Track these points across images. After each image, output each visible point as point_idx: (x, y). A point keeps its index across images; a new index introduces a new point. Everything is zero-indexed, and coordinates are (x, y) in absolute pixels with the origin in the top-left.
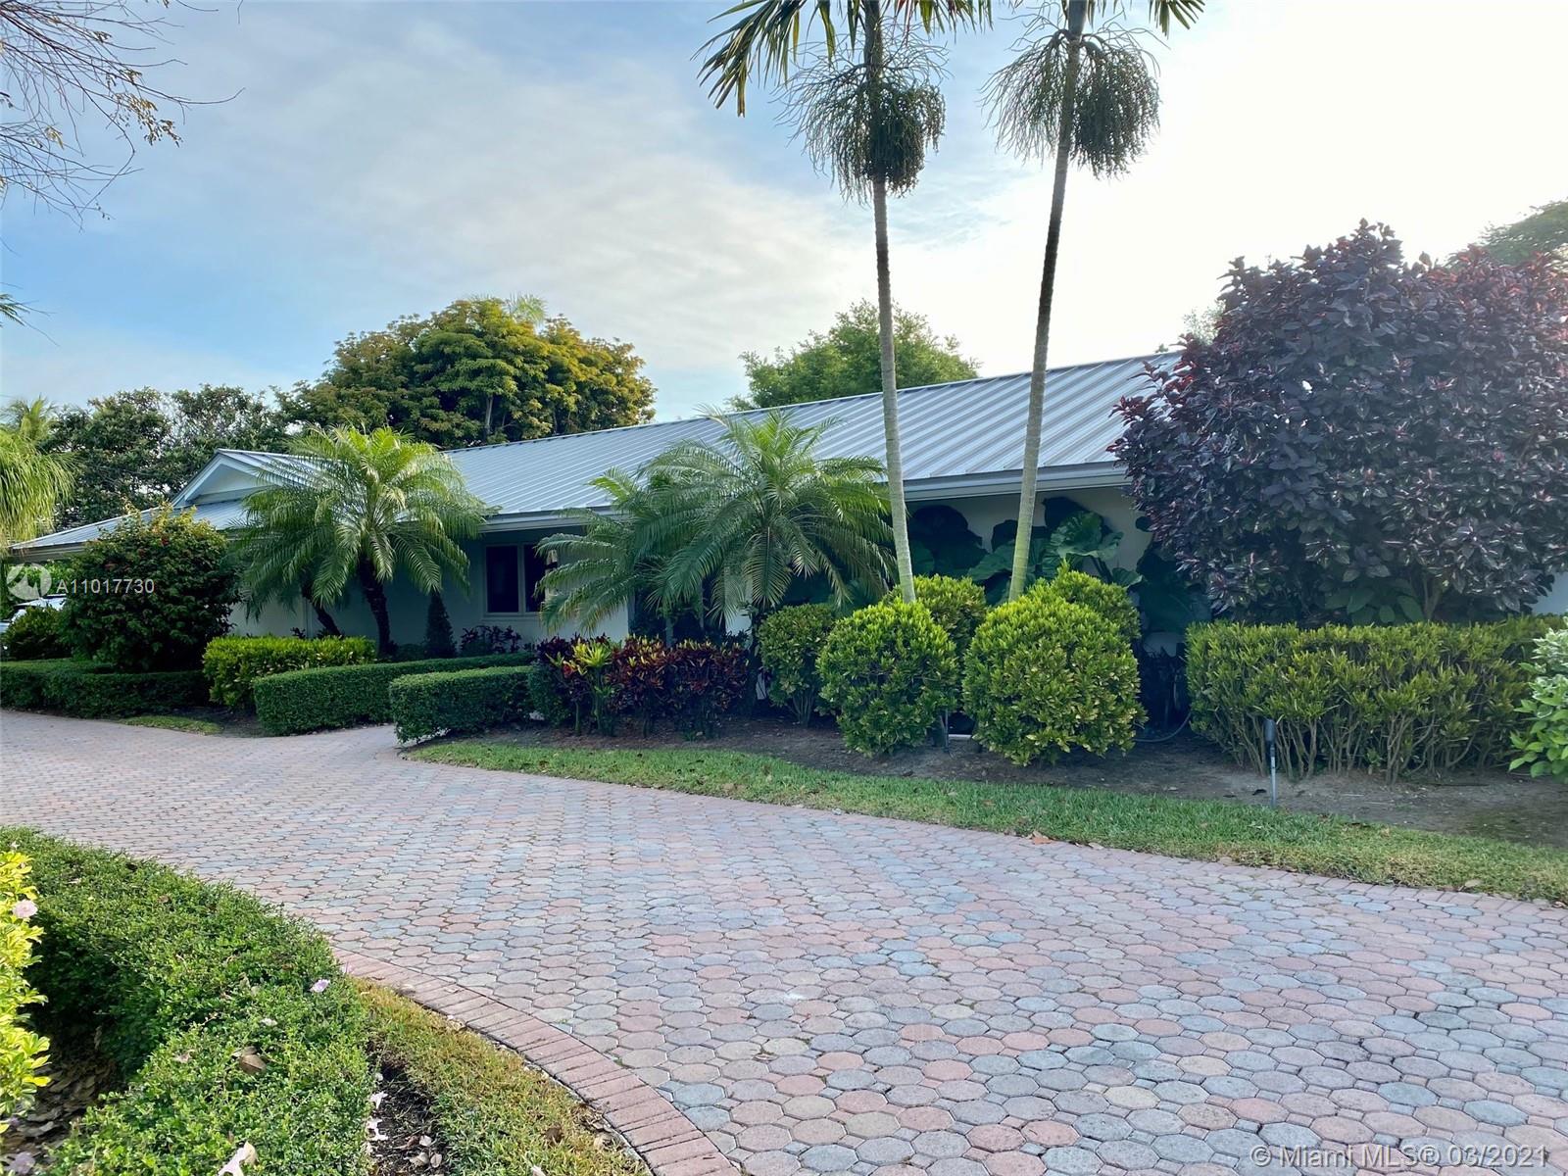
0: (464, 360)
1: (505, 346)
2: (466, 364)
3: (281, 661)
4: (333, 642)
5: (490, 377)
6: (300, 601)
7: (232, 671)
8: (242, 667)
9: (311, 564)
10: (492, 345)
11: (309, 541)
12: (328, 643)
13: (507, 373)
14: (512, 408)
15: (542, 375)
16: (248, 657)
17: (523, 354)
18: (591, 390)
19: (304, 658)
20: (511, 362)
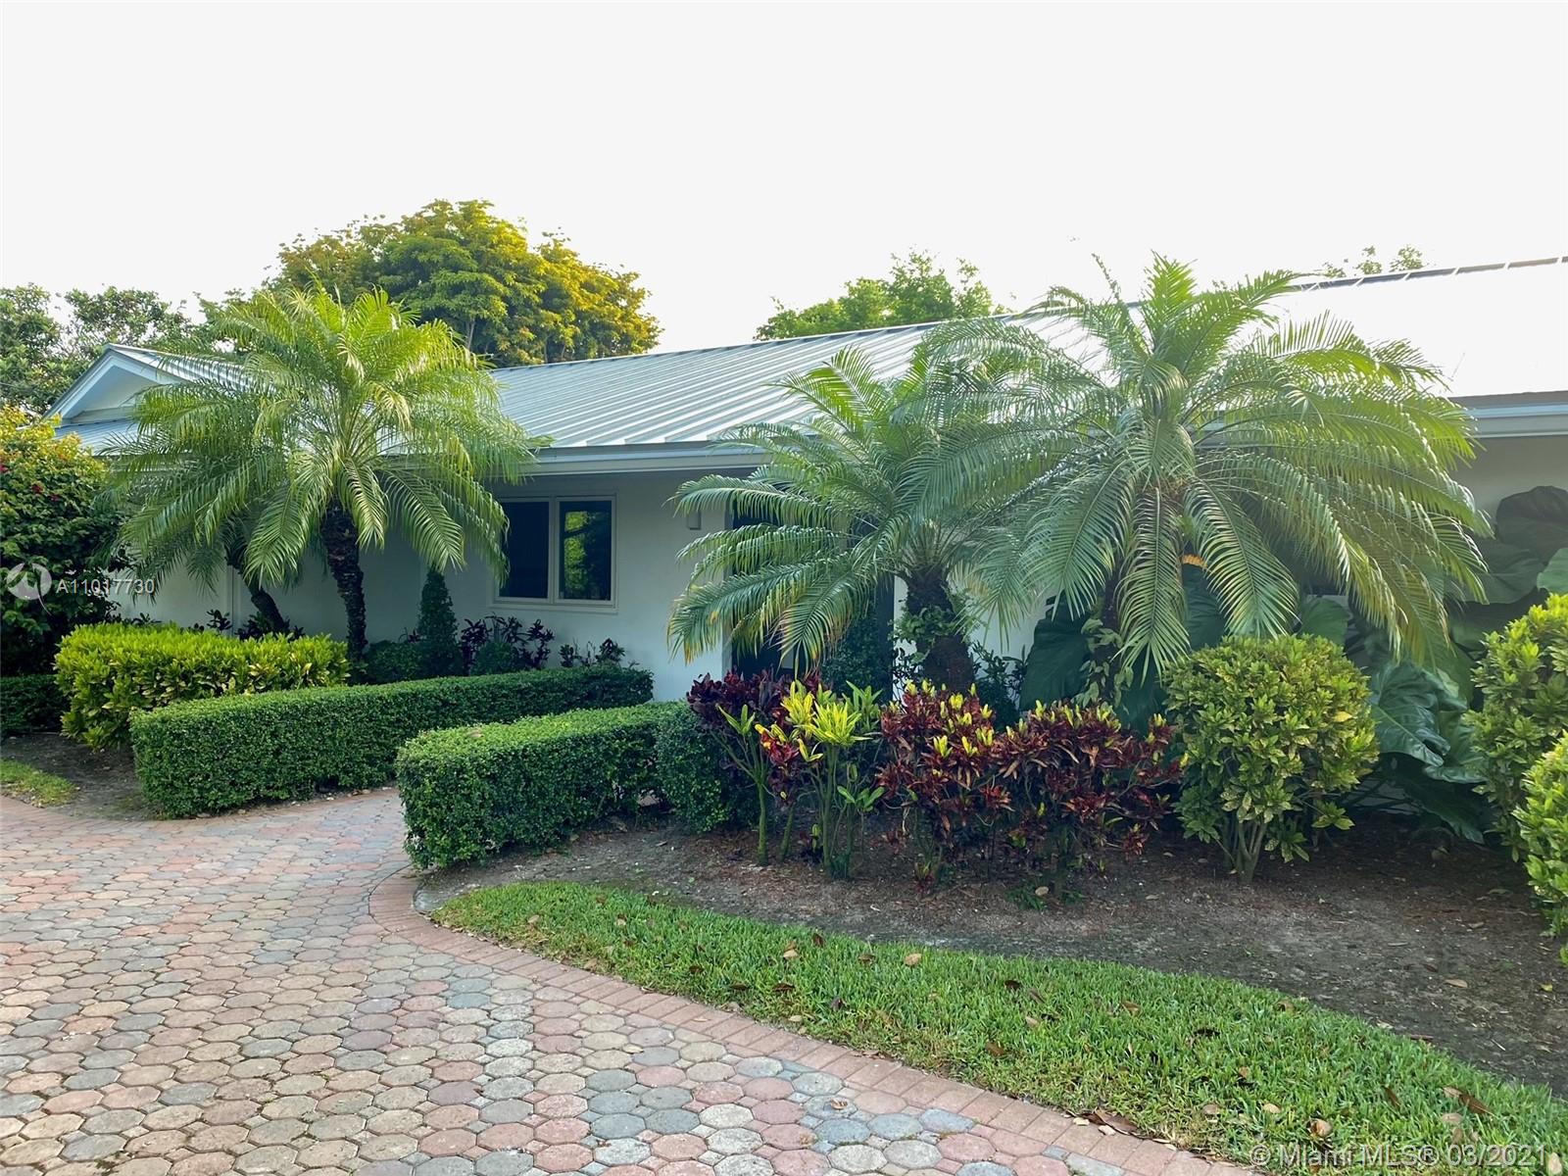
0: (443, 272)
1: (494, 258)
2: (443, 277)
3: (185, 677)
4: (277, 647)
5: (474, 295)
6: (223, 572)
7: (99, 690)
8: (117, 684)
9: (244, 514)
10: (478, 256)
11: (243, 474)
12: (270, 648)
13: (495, 292)
14: (497, 336)
15: (537, 299)
16: (129, 668)
17: (516, 269)
18: (591, 323)
19: (228, 671)
20: (500, 279)
